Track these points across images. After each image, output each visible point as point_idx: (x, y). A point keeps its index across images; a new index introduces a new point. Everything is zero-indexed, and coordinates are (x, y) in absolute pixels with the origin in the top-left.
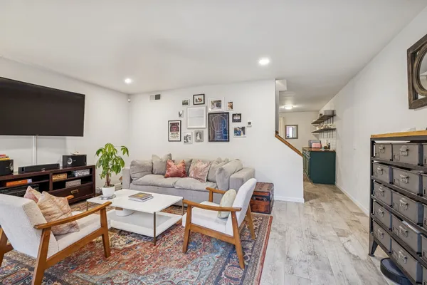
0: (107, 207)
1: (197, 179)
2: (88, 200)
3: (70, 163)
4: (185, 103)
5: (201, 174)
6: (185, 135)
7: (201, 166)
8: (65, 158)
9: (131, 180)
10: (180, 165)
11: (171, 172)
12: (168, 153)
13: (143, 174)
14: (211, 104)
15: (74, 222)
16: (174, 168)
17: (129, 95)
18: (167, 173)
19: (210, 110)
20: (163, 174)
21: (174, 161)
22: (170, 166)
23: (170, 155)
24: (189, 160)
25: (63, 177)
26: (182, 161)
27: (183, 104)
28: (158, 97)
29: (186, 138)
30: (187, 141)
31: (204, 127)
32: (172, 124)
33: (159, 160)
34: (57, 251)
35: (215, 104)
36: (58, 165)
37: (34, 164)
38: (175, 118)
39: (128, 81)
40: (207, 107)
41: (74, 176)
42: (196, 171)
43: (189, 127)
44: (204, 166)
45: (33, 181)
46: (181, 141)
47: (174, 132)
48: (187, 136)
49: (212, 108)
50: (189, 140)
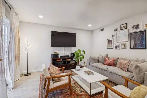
0: (71, 75)
1: (121, 68)
2: (72, 69)
3: (72, 56)
4: (116, 30)
5: (123, 66)
6: (116, 45)
7: (123, 62)
8: (71, 54)
9: (90, 64)
10: (112, 60)
11: (107, 63)
12: (106, 54)
13: (94, 62)
14: (131, 28)
15: (60, 78)
16: (108, 61)
17: (92, 31)
18: (105, 63)
19: (131, 31)
20: (103, 63)
21: (109, 58)
22: (106, 60)
23: (107, 55)
24: (117, 58)
25: (70, 60)
26: (113, 58)
27: (115, 30)
28: (102, 30)
29: (116, 47)
30: (117, 49)
31: (127, 40)
32: (109, 41)
33: (101, 57)
34: (53, 87)
35: (135, 27)
36: (69, 56)
37: (64, 55)
38: (110, 38)
39: (90, 25)
40: (128, 30)
41: (73, 60)
42: (120, 64)
43: (117, 42)
44: (126, 62)
45: (62, 60)
46: (113, 48)
47: (110, 44)
48: (117, 46)
49: (132, 30)
50: (117, 48)
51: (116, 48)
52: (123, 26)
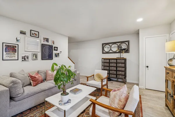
18: (34, 82)
29: (23, 57)
31: (39, 51)
38: (12, 41)
40: (40, 40)
46: (18, 60)
47: (10, 53)
48: (25, 56)
49: (44, 42)
50: (26, 59)
51: (23, 59)
52: (35, 33)
